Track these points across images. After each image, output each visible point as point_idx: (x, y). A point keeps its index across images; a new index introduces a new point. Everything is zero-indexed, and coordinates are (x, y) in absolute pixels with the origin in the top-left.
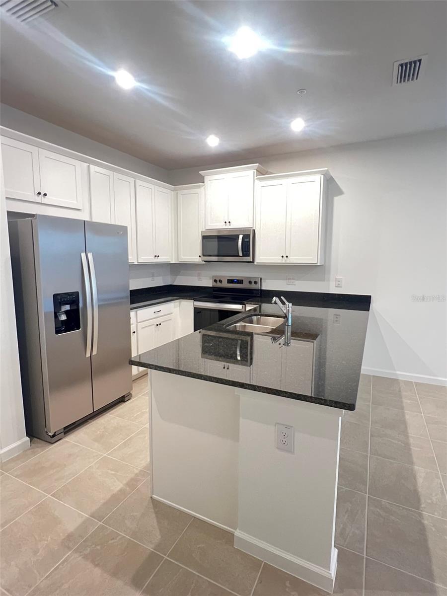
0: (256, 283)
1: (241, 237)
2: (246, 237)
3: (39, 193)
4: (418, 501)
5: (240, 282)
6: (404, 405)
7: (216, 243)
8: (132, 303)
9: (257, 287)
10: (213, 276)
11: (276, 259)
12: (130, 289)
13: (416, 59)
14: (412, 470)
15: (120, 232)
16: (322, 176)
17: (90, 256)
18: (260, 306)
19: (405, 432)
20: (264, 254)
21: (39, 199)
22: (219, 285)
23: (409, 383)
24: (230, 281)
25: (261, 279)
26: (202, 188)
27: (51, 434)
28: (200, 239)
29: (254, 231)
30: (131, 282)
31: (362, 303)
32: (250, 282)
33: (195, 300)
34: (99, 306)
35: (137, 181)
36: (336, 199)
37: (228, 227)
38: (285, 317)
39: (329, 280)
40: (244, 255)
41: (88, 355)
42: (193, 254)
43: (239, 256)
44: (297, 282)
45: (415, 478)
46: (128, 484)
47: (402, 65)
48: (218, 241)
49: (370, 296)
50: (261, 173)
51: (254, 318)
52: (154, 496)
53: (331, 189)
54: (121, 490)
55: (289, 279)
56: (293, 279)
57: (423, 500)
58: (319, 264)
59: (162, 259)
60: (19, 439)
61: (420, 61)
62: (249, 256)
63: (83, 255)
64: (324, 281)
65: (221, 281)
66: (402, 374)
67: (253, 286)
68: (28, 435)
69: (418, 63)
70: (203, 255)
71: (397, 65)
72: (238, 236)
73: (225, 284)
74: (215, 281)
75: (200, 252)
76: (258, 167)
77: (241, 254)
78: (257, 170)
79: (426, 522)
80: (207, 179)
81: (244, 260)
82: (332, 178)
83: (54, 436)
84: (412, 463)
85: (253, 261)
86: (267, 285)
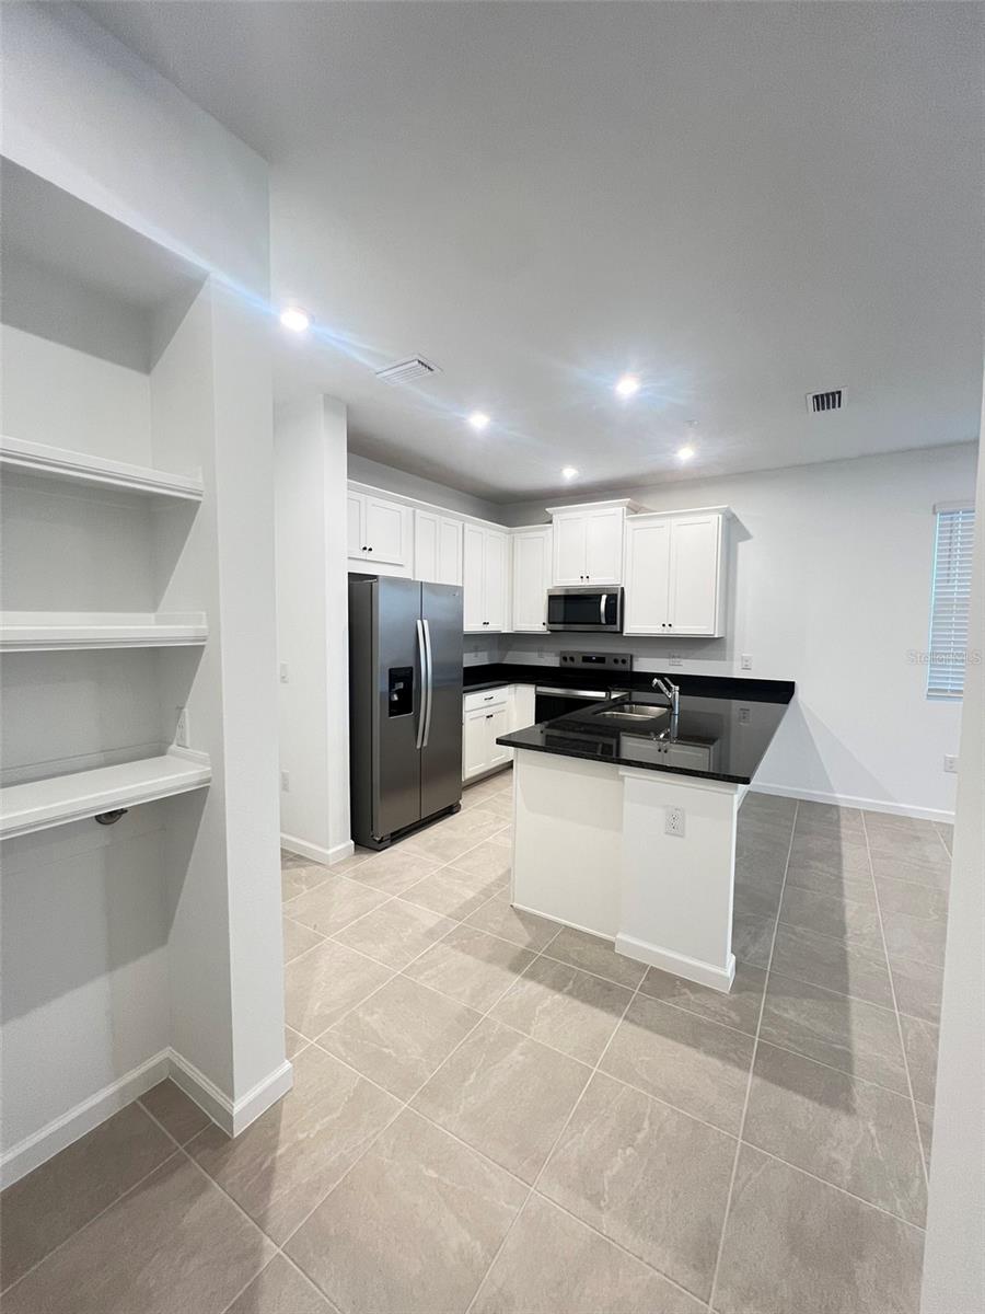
0: (624, 661)
1: (604, 597)
2: (612, 599)
3: (365, 549)
4: (844, 932)
5: (601, 660)
6: (843, 836)
7: (562, 606)
8: (465, 685)
9: (625, 667)
10: (562, 652)
11: (654, 629)
12: (465, 666)
13: (834, 390)
14: (841, 903)
15: (456, 593)
16: (720, 516)
17: (425, 622)
18: (630, 695)
19: (839, 866)
20: (636, 622)
21: (365, 555)
22: (569, 664)
23: (855, 812)
24: (586, 659)
25: (632, 657)
26: (550, 531)
27: (378, 839)
28: (546, 598)
29: (622, 589)
30: (465, 656)
31: (781, 692)
32: (616, 661)
33: (538, 684)
34: (433, 689)
35: (466, 525)
36: (742, 546)
37: (585, 583)
38: (671, 707)
39: (732, 659)
40: (607, 623)
41: (418, 747)
42: (534, 619)
43: (600, 623)
44: (684, 662)
45: (844, 912)
46: (481, 893)
47: (816, 397)
48: (565, 603)
49: (793, 683)
50: (633, 510)
51: (627, 707)
52: (515, 905)
53: (733, 530)
54: (474, 898)
55: (674, 657)
56: (679, 657)
57: (849, 930)
58: (716, 636)
59: (492, 628)
60: (344, 842)
61: (839, 393)
62: (615, 623)
63: (419, 622)
64: (724, 660)
65: (572, 659)
66: (842, 798)
67: (620, 667)
68: (352, 838)
69: (837, 396)
70: (550, 623)
71: (810, 397)
72: (601, 596)
73: (579, 664)
74: (565, 659)
75: (545, 620)
76: (629, 503)
77: (603, 621)
78: (628, 507)
79: (849, 949)
80: (555, 518)
81: (608, 630)
82: (734, 516)
83: (381, 841)
84: (841, 895)
85: (622, 632)
86: (643, 665)
